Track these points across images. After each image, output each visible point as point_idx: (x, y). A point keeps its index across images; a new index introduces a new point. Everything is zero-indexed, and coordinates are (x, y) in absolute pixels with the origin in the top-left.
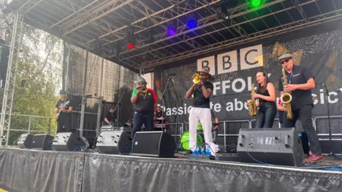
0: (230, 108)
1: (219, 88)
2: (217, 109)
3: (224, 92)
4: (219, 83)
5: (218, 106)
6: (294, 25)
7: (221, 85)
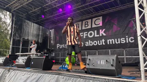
0: (87, 45)
3: (85, 37)
6: (116, 8)
7: (83, 34)
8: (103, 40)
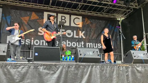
8: (82, 42)
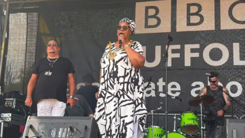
0: (198, 92)
1: (177, 55)
2: (174, 92)
4: (178, 47)
5: (174, 86)
7: (182, 51)
